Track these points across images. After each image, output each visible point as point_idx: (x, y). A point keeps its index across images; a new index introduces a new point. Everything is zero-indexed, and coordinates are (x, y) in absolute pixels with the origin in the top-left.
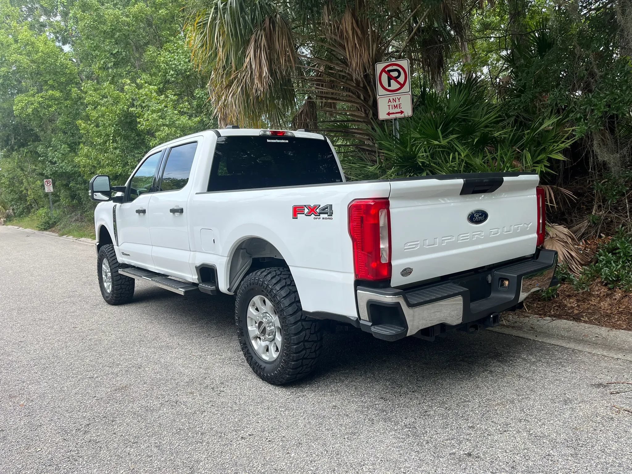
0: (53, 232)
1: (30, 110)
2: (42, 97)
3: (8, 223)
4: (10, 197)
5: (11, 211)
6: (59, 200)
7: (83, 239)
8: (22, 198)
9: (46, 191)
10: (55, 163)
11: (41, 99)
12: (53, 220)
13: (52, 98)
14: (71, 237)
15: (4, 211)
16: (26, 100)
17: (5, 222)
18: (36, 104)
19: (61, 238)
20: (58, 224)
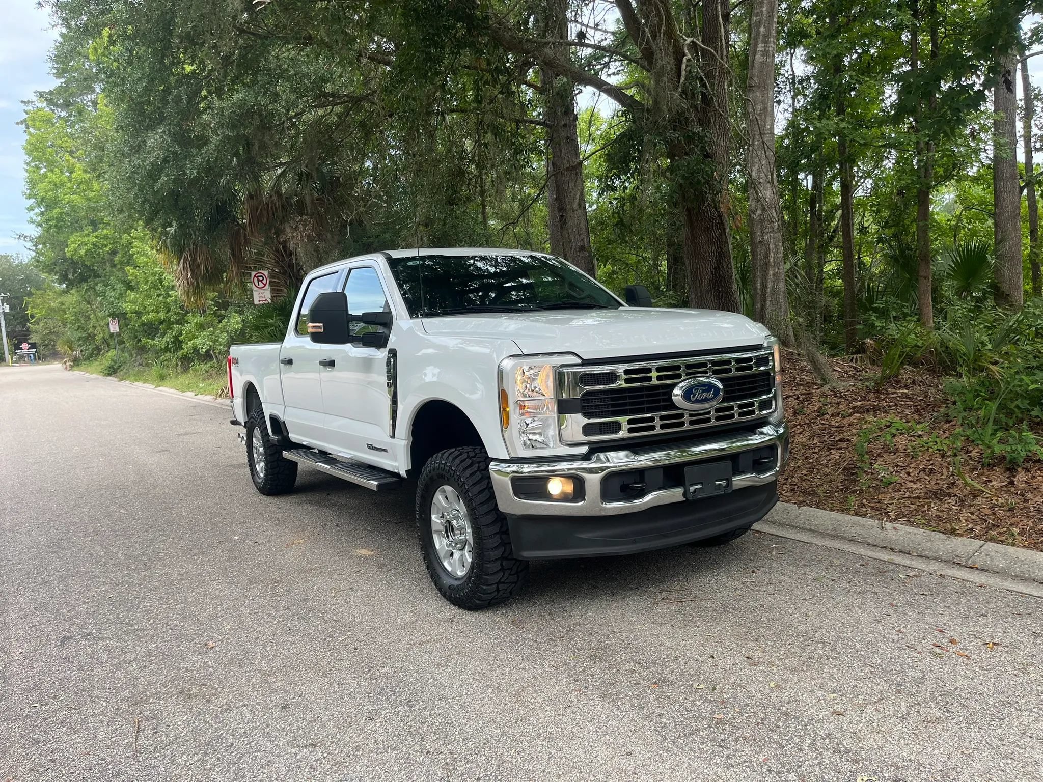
0: (116, 377)
1: (83, 252)
2: (96, 237)
3: (75, 368)
4: (77, 335)
5: (79, 352)
6: (124, 342)
7: (137, 383)
8: (90, 337)
9: (111, 331)
10: (113, 303)
11: (95, 240)
12: (117, 365)
13: (106, 237)
14: (128, 382)
15: (70, 352)
16: (79, 241)
17: (71, 366)
18: (90, 246)
19: (120, 383)
20: (122, 368)
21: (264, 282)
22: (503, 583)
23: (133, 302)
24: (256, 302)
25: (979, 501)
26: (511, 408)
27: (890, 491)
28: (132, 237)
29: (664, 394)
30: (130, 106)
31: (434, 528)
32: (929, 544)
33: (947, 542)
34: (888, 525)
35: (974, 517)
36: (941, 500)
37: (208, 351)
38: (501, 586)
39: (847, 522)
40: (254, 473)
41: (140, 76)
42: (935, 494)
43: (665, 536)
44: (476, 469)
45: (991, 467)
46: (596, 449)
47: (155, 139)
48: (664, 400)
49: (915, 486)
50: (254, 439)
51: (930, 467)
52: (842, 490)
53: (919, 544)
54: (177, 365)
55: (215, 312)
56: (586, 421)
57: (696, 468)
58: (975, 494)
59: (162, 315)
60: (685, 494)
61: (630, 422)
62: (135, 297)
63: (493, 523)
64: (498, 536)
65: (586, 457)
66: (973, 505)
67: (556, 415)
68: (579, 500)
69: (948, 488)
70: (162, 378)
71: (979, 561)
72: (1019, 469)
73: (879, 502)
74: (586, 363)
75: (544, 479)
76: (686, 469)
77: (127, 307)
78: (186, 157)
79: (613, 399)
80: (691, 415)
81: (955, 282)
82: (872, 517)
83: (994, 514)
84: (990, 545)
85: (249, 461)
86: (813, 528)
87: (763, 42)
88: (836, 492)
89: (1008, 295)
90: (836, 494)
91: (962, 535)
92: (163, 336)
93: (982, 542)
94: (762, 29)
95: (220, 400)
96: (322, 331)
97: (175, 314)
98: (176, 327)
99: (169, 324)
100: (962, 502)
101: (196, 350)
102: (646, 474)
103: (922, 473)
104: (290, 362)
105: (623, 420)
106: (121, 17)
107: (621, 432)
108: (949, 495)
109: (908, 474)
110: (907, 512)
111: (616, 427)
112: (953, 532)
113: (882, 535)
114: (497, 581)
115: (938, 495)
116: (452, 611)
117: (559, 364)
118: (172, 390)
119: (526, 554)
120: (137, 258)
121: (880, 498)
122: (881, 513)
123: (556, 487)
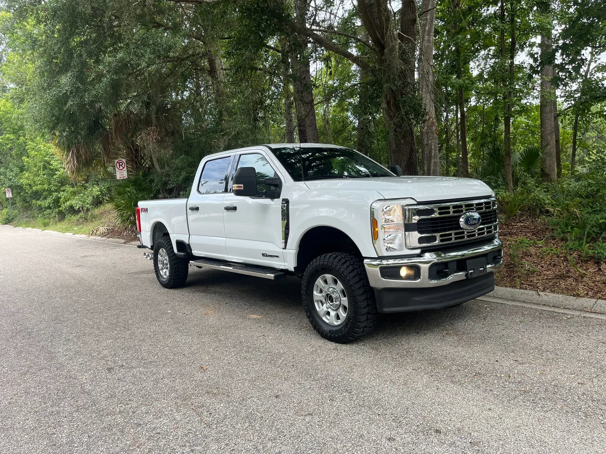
0: (11, 225)
6: (16, 203)
7: (27, 228)
9: (7, 197)
10: (11, 179)
12: (11, 217)
13: (8, 139)
19: (16, 228)
20: (15, 219)
21: (123, 166)
22: (367, 327)
23: (27, 178)
24: (118, 178)
25: (585, 279)
26: (379, 229)
27: (535, 276)
28: (26, 139)
29: (455, 221)
30: (48, 59)
31: (315, 299)
32: (567, 302)
33: (577, 301)
34: (541, 293)
35: (586, 287)
36: (565, 280)
37: (79, 208)
38: (365, 329)
39: (517, 292)
40: (159, 275)
41: (56, 41)
42: (561, 276)
43: (455, 298)
44: (349, 264)
45: (586, 262)
46: (424, 250)
47: (65, 80)
48: (456, 224)
49: (548, 273)
50: (159, 256)
51: (553, 263)
52: (507, 276)
53: (562, 302)
54: (55, 216)
55: (83, 185)
56: (420, 235)
57: (471, 261)
58: (582, 276)
59: (46, 187)
60: (466, 275)
61: (441, 236)
62: (29, 175)
63: (363, 294)
64: (366, 301)
65: (419, 256)
66: (583, 282)
67: (403, 232)
68: (417, 279)
69: (567, 273)
70: (46, 225)
71: (598, 309)
72: (602, 263)
73: (531, 282)
74: (419, 203)
75: (399, 267)
76: (467, 261)
77: (23, 181)
78: (85, 91)
79: (432, 223)
80: (468, 232)
81: (523, 167)
82: (530, 290)
83: (596, 285)
84: (600, 301)
85: (155, 269)
86: (499, 296)
87: (427, 35)
88: (504, 277)
89: (549, 175)
90: (505, 278)
91: (584, 297)
92: (45, 198)
93: (595, 300)
94: (427, 28)
95: (92, 237)
96: (242, 189)
97: (54, 186)
98: (55, 194)
99: (50, 192)
100: (576, 280)
101: (71, 207)
102: (449, 264)
103: (549, 266)
104: (197, 209)
105: (438, 235)
106: (50, 6)
107: (437, 242)
108: (569, 277)
109: (542, 267)
110: (548, 287)
111: (434, 239)
112: (578, 295)
113: (540, 299)
114: (364, 326)
115: (562, 277)
116: (331, 345)
117: (405, 204)
118: (56, 232)
119: (386, 310)
120: (30, 151)
121: (531, 280)
122: (535, 287)
123: (404, 272)
